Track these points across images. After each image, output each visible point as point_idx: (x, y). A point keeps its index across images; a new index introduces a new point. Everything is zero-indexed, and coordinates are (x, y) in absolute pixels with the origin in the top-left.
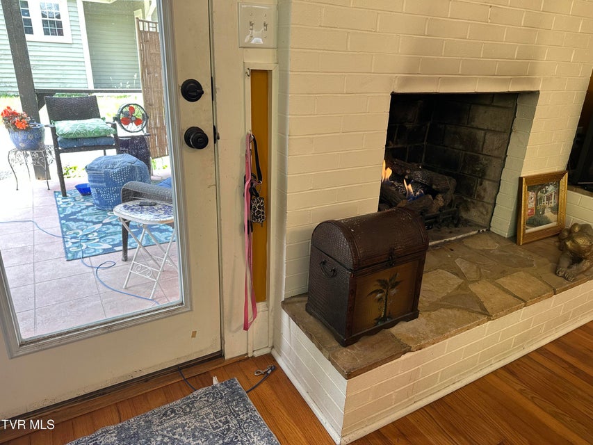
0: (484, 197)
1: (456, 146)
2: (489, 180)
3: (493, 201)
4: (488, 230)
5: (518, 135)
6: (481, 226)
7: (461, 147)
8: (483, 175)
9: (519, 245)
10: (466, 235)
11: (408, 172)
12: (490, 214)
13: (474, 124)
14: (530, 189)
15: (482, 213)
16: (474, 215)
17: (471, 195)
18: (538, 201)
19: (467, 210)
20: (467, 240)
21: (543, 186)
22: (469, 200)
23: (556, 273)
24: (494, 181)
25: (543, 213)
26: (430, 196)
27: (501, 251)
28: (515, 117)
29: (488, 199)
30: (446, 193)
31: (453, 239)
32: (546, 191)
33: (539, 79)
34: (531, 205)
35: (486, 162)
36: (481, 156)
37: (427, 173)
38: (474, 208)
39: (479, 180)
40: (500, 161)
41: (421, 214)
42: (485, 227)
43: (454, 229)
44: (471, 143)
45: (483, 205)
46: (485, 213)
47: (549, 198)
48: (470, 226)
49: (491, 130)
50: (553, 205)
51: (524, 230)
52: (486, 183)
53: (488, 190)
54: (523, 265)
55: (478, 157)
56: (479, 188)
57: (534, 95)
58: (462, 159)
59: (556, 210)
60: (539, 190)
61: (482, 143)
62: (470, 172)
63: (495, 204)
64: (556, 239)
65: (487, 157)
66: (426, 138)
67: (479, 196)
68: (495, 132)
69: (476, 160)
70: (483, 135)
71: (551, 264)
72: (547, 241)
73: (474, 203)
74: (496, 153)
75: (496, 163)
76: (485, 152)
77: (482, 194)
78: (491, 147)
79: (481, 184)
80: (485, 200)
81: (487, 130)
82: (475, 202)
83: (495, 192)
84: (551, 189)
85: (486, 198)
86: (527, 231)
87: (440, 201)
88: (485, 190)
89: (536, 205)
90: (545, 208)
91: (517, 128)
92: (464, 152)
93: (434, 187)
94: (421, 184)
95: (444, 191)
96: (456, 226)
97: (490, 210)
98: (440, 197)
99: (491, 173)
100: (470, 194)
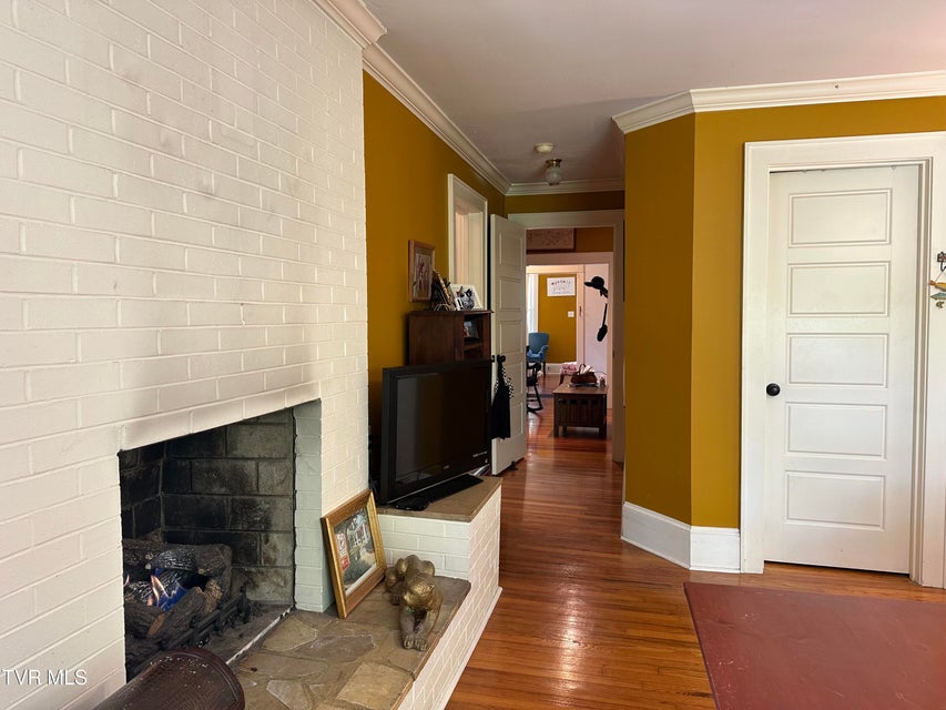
0: (276, 560)
1: (216, 490)
2: (277, 532)
3: (291, 562)
4: (294, 609)
5: (306, 459)
6: (281, 606)
7: (223, 490)
8: (266, 526)
9: (343, 618)
10: (265, 631)
11: (149, 557)
12: (291, 583)
13: (239, 452)
14: (337, 530)
15: (278, 585)
16: (266, 592)
17: (255, 562)
18: (349, 543)
19: (255, 586)
20: (269, 640)
21: (350, 519)
22: (253, 570)
23: (403, 647)
24: (286, 532)
25: (359, 557)
26: (199, 589)
27: (325, 639)
28: (295, 436)
29: (282, 561)
30: (221, 574)
31: (248, 647)
32: (355, 525)
33: (317, 384)
34: (343, 553)
35: (268, 506)
36: (258, 499)
37: (182, 550)
38: (263, 580)
39: (263, 535)
40: (289, 501)
41: (191, 627)
42: (288, 606)
43: (243, 628)
44: (239, 482)
45: (276, 572)
46: (282, 584)
47: (360, 535)
48: (266, 611)
49: (264, 459)
50: (366, 541)
51: (344, 593)
52: (274, 538)
53: (279, 547)
54: (361, 650)
55: (254, 501)
56: (264, 547)
57: (315, 404)
58: (229, 509)
59: (371, 547)
60: (347, 527)
61: (255, 479)
62: (246, 527)
63: (294, 565)
64: (382, 589)
65: (268, 499)
66: (160, 486)
67: (268, 560)
68: (271, 460)
69: (250, 506)
70: (254, 466)
71: (392, 633)
72: (373, 596)
73: (262, 573)
74: (279, 490)
75: (283, 504)
76: (262, 491)
77: (272, 555)
78: (269, 483)
79: (267, 541)
80: (278, 564)
81: (259, 458)
82: (264, 570)
83: (291, 548)
84: (359, 520)
85: (280, 559)
86: (347, 593)
87: (215, 590)
88: (274, 548)
89: (349, 549)
90: (359, 549)
91: (302, 450)
92: (230, 498)
93: (201, 571)
94: (176, 570)
95: (219, 574)
96: (245, 620)
97: (289, 578)
98: (213, 585)
99: (278, 520)
100: (253, 560)
